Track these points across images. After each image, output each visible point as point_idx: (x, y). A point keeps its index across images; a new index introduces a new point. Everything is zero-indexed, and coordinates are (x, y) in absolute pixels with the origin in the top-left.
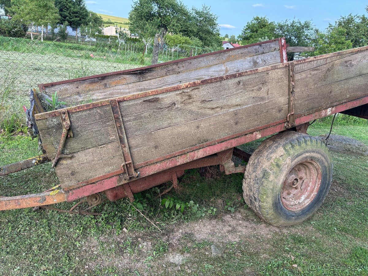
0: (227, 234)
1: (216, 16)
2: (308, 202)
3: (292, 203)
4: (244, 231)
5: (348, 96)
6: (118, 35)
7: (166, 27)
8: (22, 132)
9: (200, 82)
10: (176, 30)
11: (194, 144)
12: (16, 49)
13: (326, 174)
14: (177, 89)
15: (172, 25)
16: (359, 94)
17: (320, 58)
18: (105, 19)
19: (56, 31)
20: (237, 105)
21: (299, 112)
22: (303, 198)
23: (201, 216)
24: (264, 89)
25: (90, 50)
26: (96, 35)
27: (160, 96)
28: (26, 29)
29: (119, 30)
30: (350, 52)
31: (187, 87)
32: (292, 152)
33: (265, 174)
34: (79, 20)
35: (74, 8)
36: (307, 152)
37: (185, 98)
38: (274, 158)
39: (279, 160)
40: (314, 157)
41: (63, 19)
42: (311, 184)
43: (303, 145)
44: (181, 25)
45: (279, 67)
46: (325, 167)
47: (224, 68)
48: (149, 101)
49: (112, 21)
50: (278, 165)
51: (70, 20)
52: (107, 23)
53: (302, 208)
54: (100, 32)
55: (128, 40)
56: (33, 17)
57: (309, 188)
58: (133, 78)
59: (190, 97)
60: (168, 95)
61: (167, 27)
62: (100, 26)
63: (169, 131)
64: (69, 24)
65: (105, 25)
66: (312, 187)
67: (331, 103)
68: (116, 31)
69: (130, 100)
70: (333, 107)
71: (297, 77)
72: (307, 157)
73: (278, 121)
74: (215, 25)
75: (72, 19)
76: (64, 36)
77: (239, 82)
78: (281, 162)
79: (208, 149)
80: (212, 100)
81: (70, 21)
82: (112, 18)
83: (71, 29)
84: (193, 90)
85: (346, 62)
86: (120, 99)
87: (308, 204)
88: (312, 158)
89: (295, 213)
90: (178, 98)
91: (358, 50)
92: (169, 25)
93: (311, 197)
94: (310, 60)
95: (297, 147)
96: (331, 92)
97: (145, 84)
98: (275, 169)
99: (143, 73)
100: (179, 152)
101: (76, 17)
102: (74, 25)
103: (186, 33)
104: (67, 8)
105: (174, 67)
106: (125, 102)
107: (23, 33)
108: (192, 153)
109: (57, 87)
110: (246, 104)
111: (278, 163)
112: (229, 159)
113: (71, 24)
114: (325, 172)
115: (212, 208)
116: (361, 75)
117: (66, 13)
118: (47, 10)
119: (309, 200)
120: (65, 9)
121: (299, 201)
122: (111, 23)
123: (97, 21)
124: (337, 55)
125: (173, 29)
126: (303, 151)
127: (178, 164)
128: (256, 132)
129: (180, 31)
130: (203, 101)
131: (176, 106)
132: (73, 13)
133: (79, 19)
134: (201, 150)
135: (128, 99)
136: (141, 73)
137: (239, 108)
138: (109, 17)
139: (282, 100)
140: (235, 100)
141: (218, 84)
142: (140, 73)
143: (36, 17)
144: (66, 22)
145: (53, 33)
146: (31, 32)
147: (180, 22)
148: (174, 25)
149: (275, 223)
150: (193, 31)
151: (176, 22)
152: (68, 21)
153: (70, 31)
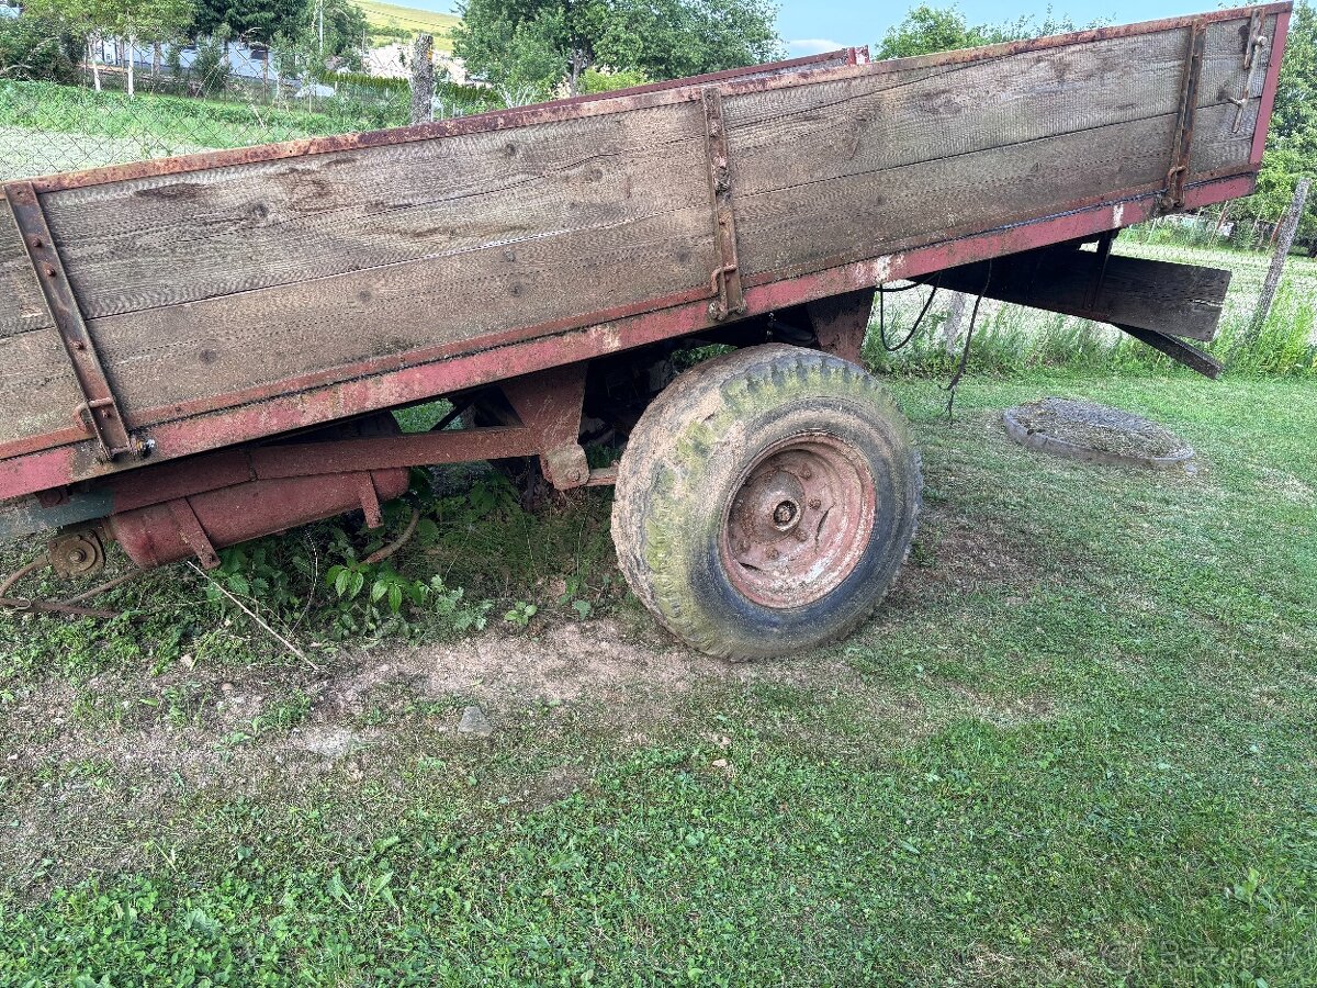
0: (543, 678)
1: (772, 5)
2: (832, 581)
3: (777, 585)
4: (607, 672)
5: (951, 218)
6: (410, 76)
7: (590, 46)
9: (356, 139)
10: (624, 55)
11: (358, 354)
13: (890, 488)
14: (268, 158)
15: (610, 38)
16: (995, 211)
17: (824, 78)
18: (375, 20)
19: (188, 59)
20: (513, 228)
21: (758, 264)
22: (817, 569)
23: (473, 626)
24: (612, 177)
26: (341, 76)
27: (203, 180)
28: (76, 54)
30: (943, 60)
31: (306, 153)
32: (748, 404)
33: (660, 479)
34: (272, 21)
36: (808, 405)
37: (300, 192)
38: (687, 424)
39: (702, 429)
40: (837, 427)
41: (216, 14)
42: (844, 523)
43: (792, 382)
44: (644, 39)
45: (662, 102)
46: (885, 462)
48: (159, 194)
49: (406, 26)
50: (700, 449)
51: (241, 19)
52: (387, 32)
53: (811, 599)
54: (356, 64)
56: (93, 7)
57: (839, 537)
59: (322, 189)
60: (234, 176)
61: (594, 48)
62: (359, 43)
63: (249, 304)
64: (238, 33)
65: (377, 40)
66: (848, 530)
67: (887, 240)
69: (81, 186)
70: (895, 253)
71: (740, 139)
72: (808, 425)
73: (681, 294)
74: (767, 37)
75: (244, 14)
76: (214, 80)
77: (511, 149)
78: (712, 439)
79: (417, 374)
80: (409, 205)
81: (241, 24)
82: (404, 15)
83: (245, 52)
84: (329, 164)
85: (928, 96)
86: (45, 183)
87: (832, 586)
88: (832, 431)
89: (784, 616)
90: (276, 190)
91: (975, 56)
92: (599, 37)
93: (844, 563)
94: (784, 82)
95: (769, 389)
96: (880, 201)
98: (692, 460)
100: (301, 381)
101: (261, 7)
102: (256, 38)
103: (663, 67)
106: (65, 195)
107: (66, 66)
108: (354, 387)
110: (548, 226)
111: (700, 438)
112: (570, 439)
114: (885, 480)
115: (521, 605)
116: (996, 146)
119: (836, 573)
121: (802, 577)
122: (399, 33)
123: (348, 25)
124: (889, 69)
125: (616, 53)
126: (787, 401)
127: (305, 421)
128: (599, 328)
129: (641, 61)
130: (377, 207)
131: (270, 217)
133: (272, 15)
134: (387, 377)
135: (76, 184)
137: (521, 237)
138: (393, 13)
139: (688, 220)
140: (501, 210)
141: (429, 151)
144: (226, 27)
145: (176, 68)
146: (94, 63)
147: (640, 29)
148: (616, 39)
149: (709, 647)
150: (689, 60)
151: (627, 28)
152: (231, 22)
153: (238, 58)
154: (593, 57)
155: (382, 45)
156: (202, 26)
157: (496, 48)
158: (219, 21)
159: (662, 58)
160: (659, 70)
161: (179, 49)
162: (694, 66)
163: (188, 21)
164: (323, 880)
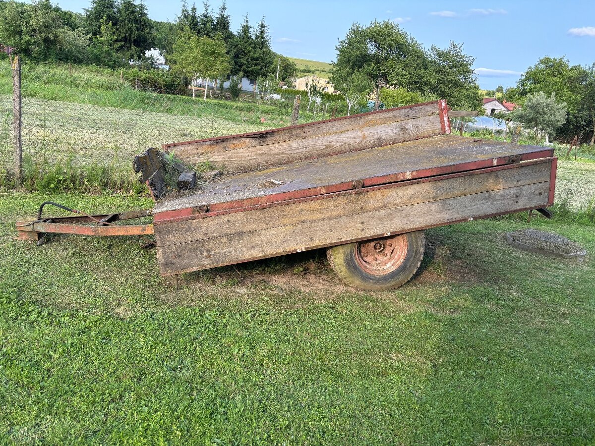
1: (471, 58)
3: (375, 268)
6: (309, 90)
7: (386, 77)
8: (148, 194)
10: (401, 81)
12: (169, 111)
15: (395, 74)
18: (300, 66)
19: (227, 84)
22: (389, 265)
25: (263, 112)
26: (284, 90)
28: (187, 83)
29: (310, 83)
34: (259, 70)
35: (254, 53)
41: (239, 68)
42: (398, 253)
44: (410, 74)
47: (360, 134)
49: (312, 69)
51: (248, 69)
52: (305, 71)
53: (385, 273)
54: (290, 85)
55: (326, 97)
57: (397, 256)
58: (253, 142)
61: (388, 78)
62: (292, 76)
64: (246, 75)
65: (300, 74)
68: (307, 84)
74: (468, 72)
75: (250, 67)
76: (235, 92)
81: (248, 71)
82: (312, 64)
83: (248, 82)
87: (392, 270)
89: (375, 277)
92: (391, 73)
93: (397, 264)
97: (265, 149)
99: (263, 137)
101: (256, 65)
102: (252, 76)
103: (418, 86)
104: (245, 53)
105: (299, 131)
107: (184, 88)
109: (178, 147)
113: (247, 75)
117: (243, 60)
118: (216, 57)
119: (394, 267)
120: (242, 55)
121: (383, 267)
122: (309, 71)
123: (289, 70)
125: (397, 80)
129: (409, 83)
132: (252, 60)
133: (259, 67)
136: (262, 137)
138: (307, 63)
142: (260, 137)
143: (200, 68)
144: (241, 73)
145: (222, 88)
146: (193, 87)
147: (409, 70)
148: (398, 74)
149: (350, 283)
150: (430, 82)
151: (403, 69)
152: (244, 71)
153: (245, 84)
154: (387, 81)
155: (301, 77)
156: (234, 72)
157: (344, 79)
158: (240, 70)
159: (418, 82)
160: (416, 87)
161: (224, 82)
162: (432, 85)
163: (228, 72)
164: (235, 314)
